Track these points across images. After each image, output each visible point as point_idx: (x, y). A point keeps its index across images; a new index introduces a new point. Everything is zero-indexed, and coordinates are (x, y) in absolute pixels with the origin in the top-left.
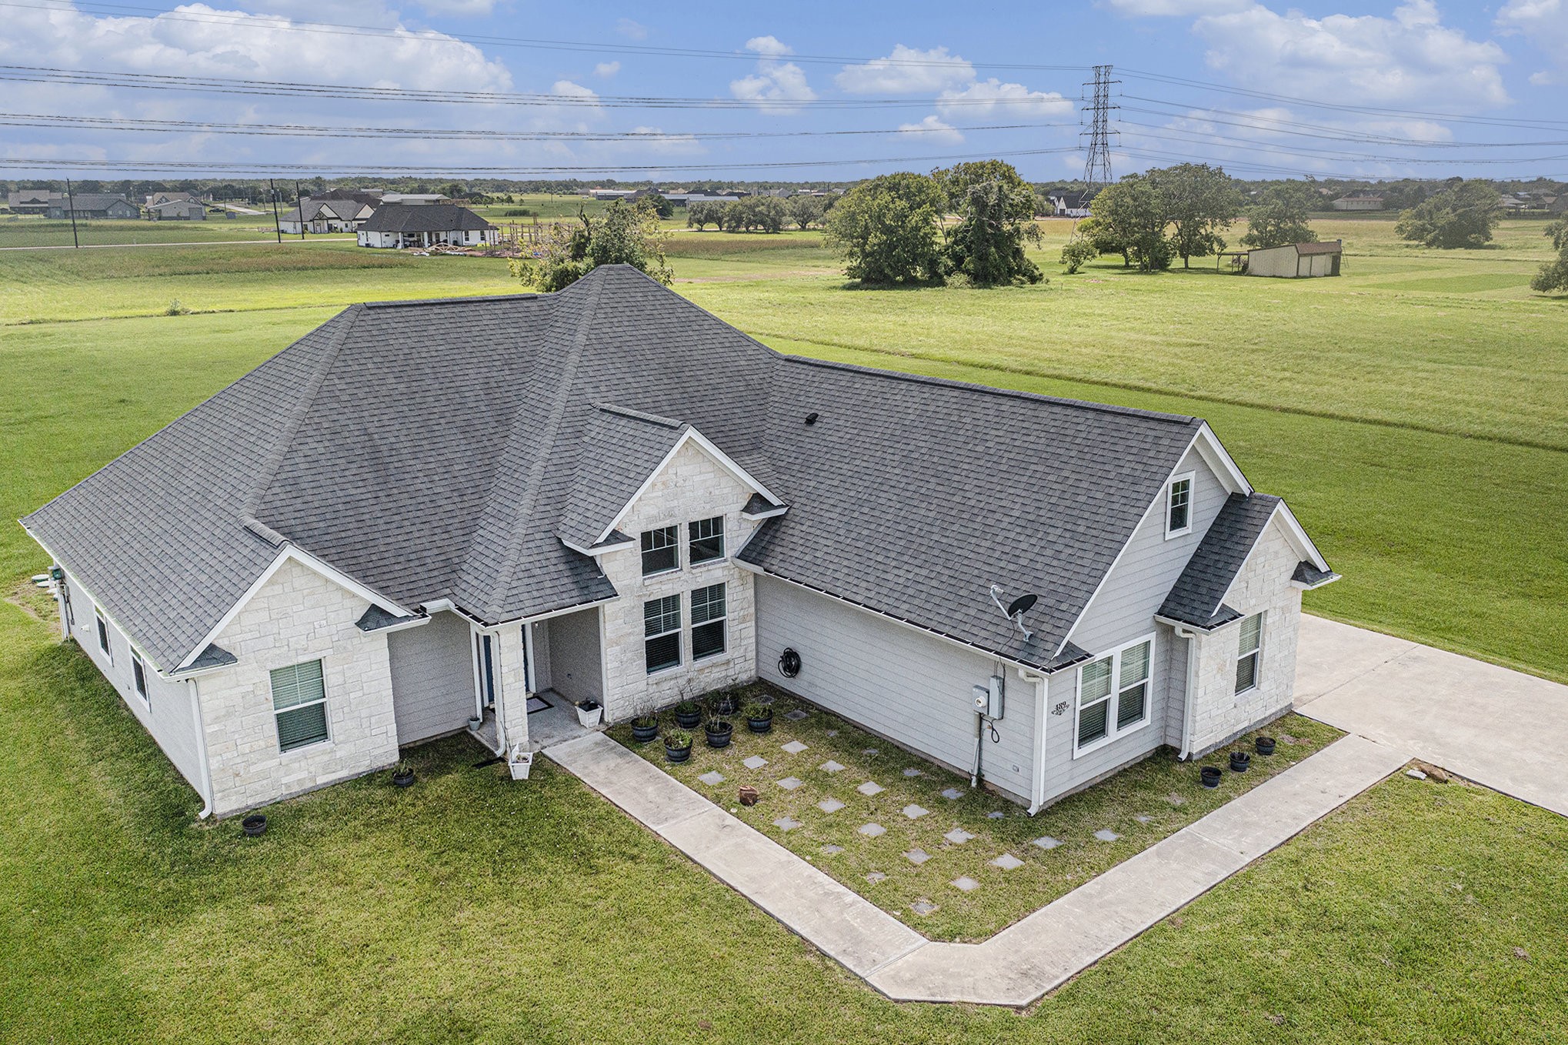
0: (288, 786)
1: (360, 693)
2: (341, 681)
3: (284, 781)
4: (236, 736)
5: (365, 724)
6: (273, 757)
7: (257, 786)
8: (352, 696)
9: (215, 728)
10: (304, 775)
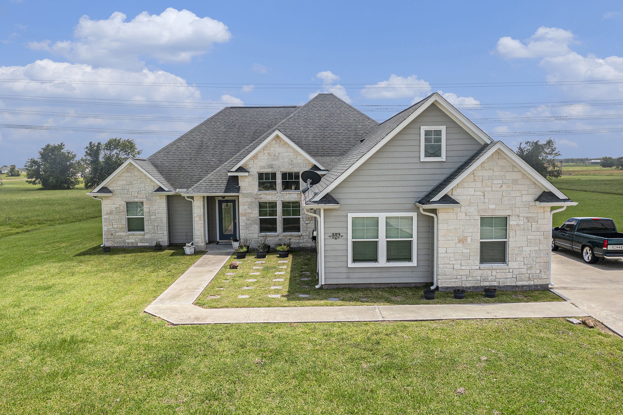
0: (128, 243)
1: (154, 217)
2: (148, 211)
3: (127, 241)
4: (113, 221)
5: (156, 228)
6: (124, 232)
7: (118, 240)
8: (152, 217)
9: (106, 217)
10: (133, 241)
